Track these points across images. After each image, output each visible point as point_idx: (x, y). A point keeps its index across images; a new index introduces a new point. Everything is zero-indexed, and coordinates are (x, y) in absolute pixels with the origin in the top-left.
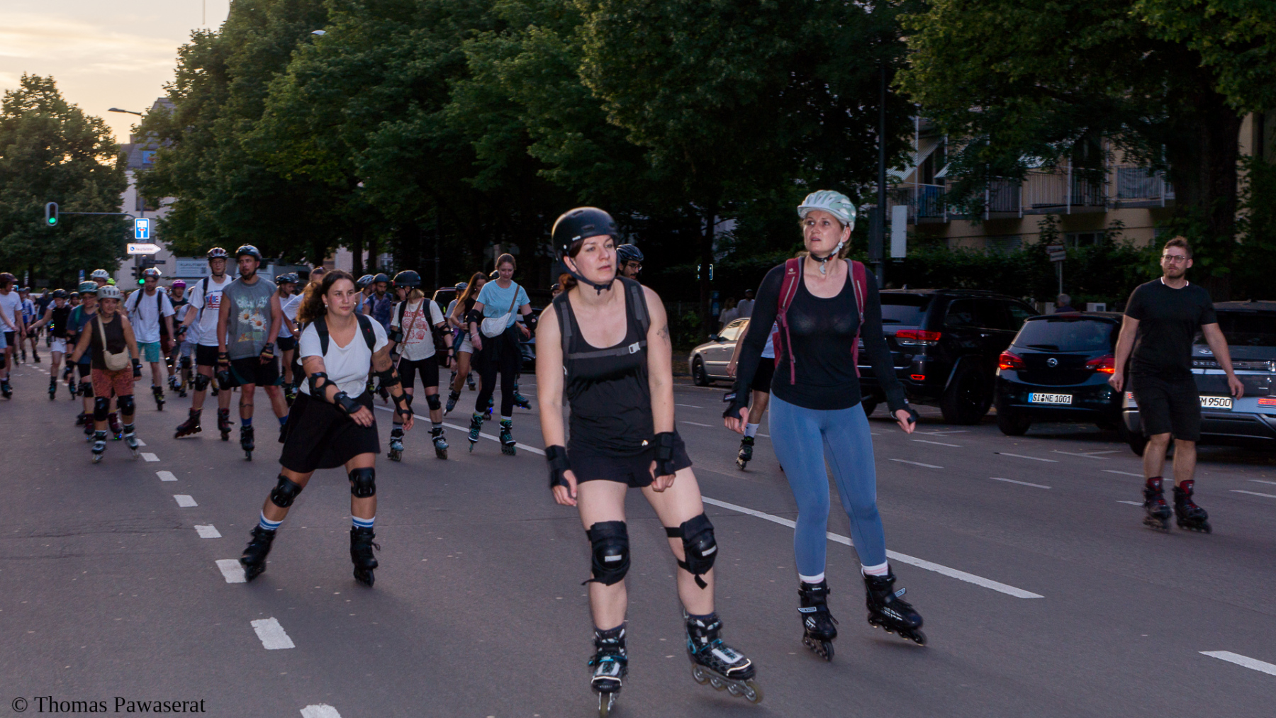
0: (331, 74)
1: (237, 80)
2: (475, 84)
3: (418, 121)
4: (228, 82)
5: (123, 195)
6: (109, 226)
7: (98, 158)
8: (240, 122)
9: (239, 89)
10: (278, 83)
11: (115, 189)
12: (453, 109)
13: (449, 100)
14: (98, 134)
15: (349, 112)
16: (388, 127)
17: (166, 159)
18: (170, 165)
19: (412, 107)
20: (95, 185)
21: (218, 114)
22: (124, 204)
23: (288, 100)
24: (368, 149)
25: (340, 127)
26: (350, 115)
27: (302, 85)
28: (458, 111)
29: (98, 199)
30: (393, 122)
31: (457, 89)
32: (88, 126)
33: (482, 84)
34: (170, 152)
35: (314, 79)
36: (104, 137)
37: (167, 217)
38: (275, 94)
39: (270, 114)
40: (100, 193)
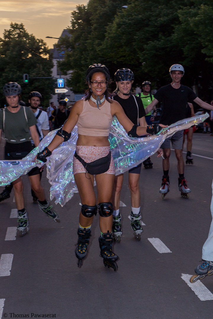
0: (130, 24)
1: (95, 25)
2: (183, 27)
3: (162, 41)
4: (91, 26)
5: (52, 70)
6: (47, 82)
7: (42, 55)
8: (97, 42)
9: (95, 29)
10: (110, 27)
11: (50, 67)
12: (175, 36)
13: (173, 33)
14: (41, 46)
15: (137, 37)
16: (151, 43)
17: (69, 56)
18: (70, 59)
19: (160, 35)
20: (41, 66)
21: (88, 38)
22: (53, 73)
23: (114, 34)
24: (144, 52)
25: (134, 43)
26: (137, 38)
27: (119, 28)
28: (176, 37)
29: (43, 72)
30: (153, 41)
31: (176, 28)
32: (38, 43)
33: (185, 27)
34: (70, 53)
35: (123, 26)
36: (44, 47)
37: (70, 78)
38: (109, 31)
39: (108, 39)
40: (43, 69)
